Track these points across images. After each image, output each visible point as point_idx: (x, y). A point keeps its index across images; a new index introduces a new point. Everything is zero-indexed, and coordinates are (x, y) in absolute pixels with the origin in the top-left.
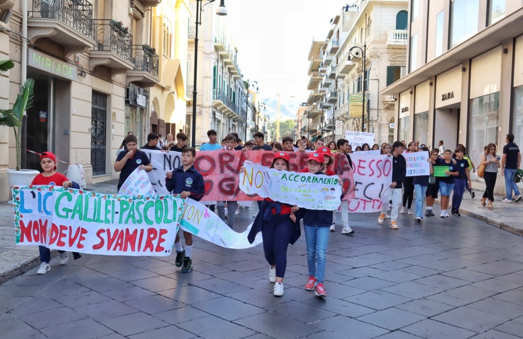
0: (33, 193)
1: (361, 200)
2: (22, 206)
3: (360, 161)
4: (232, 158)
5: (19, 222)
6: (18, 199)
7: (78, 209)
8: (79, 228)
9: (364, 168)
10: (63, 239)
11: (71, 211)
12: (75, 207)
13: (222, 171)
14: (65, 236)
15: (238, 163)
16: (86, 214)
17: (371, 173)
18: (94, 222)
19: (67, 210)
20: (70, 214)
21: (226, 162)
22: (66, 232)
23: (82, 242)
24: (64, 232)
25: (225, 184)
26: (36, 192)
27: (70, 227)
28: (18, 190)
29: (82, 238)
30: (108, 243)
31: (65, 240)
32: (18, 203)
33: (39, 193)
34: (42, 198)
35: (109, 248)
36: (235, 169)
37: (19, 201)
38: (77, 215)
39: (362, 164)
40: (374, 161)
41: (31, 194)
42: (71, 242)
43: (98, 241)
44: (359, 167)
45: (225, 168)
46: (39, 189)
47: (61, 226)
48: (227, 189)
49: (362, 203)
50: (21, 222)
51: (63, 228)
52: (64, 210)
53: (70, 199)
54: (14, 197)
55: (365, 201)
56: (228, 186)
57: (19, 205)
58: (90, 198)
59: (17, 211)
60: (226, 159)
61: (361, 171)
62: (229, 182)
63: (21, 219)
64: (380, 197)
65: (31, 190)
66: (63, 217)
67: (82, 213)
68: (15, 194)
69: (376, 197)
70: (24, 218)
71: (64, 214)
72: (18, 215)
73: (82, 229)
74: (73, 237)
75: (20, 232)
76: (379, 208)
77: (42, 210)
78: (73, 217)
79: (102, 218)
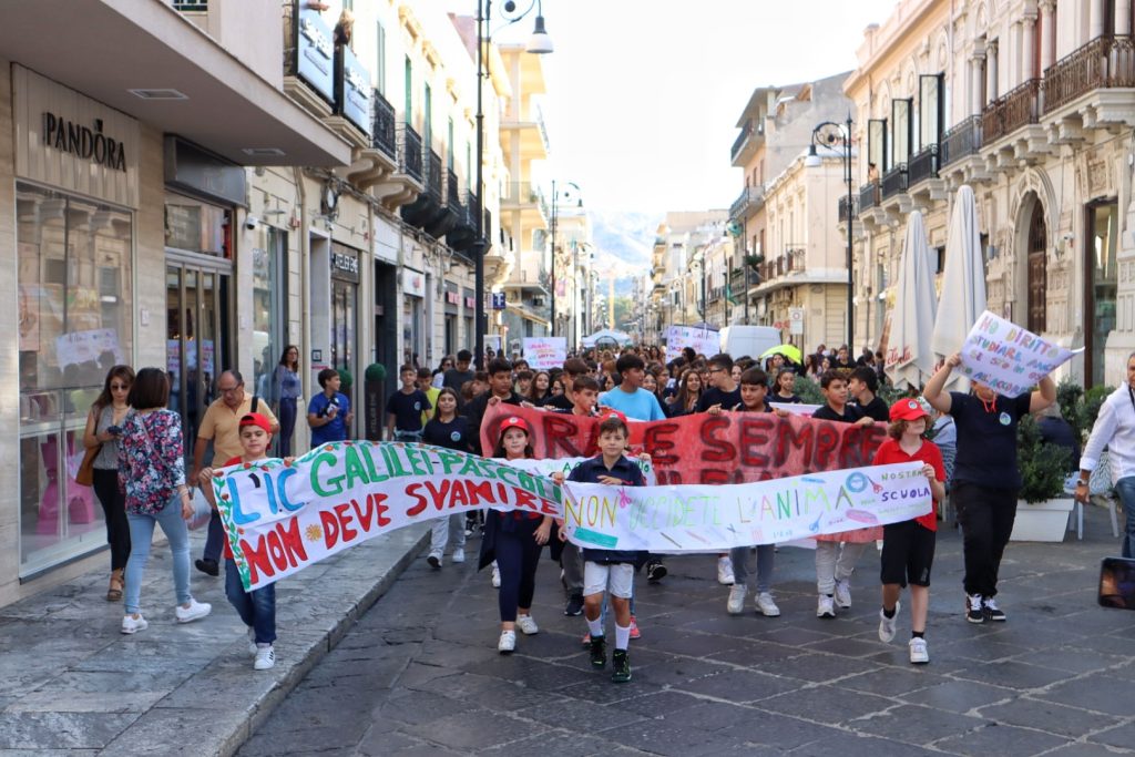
0: (253, 476)
2: (238, 510)
5: (238, 545)
6: (226, 497)
7: (354, 469)
8: (369, 497)
10: (349, 527)
11: (343, 477)
12: (348, 469)
14: (350, 519)
16: (373, 471)
18: (395, 478)
19: (336, 481)
20: (344, 483)
22: (351, 512)
23: (384, 515)
24: (345, 514)
26: (260, 474)
27: (353, 502)
28: (222, 478)
29: (382, 509)
30: (435, 500)
31: (355, 525)
32: (228, 505)
33: (266, 474)
34: (275, 483)
35: (439, 506)
37: (230, 500)
38: (357, 480)
41: (251, 481)
42: (366, 523)
43: (415, 502)
46: (264, 468)
47: (335, 508)
50: (243, 543)
51: (339, 509)
52: (329, 482)
53: (332, 462)
54: (218, 495)
57: (232, 509)
58: (369, 448)
59: (229, 523)
63: (241, 537)
65: (249, 472)
66: (334, 493)
67: (365, 473)
68: (218, 487)
70: (245, 533)
71: (334, 487)
72: (233, 530)
73: (376, 495)
74: (364, 513)
75: (247, 565)
77: (280, 506)
78: (350, 485)
79: (407, 467)
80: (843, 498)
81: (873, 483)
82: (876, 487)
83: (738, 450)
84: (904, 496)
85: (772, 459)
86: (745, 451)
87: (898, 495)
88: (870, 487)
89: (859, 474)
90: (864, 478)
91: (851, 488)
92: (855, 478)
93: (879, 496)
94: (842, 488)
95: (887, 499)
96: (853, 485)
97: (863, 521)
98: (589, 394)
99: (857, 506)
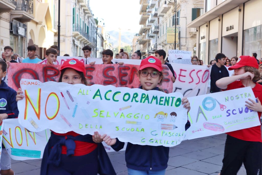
3: (181, 70)
9: (185, 76)
17: (191, 80)
40: (194, 70)
44: (180, 75)
61: (182, 79)
80: (201, 114)
81: (220, 104)
82: (222, 106)
83: (118, 79)
84: (241, 112)
85: (128, 82)
86: (121, 79)
87: (237, 112)
88: (218, 106)
89: (210, 98)
90: (213, 100)
91: (205, 108)
92: (208, 101)
93: (224, 113)
94: (200, 107)
95: (229, 114)
96: (207, 106)
97: (214, 130)
98: (53, 56)
99: (210, 120)
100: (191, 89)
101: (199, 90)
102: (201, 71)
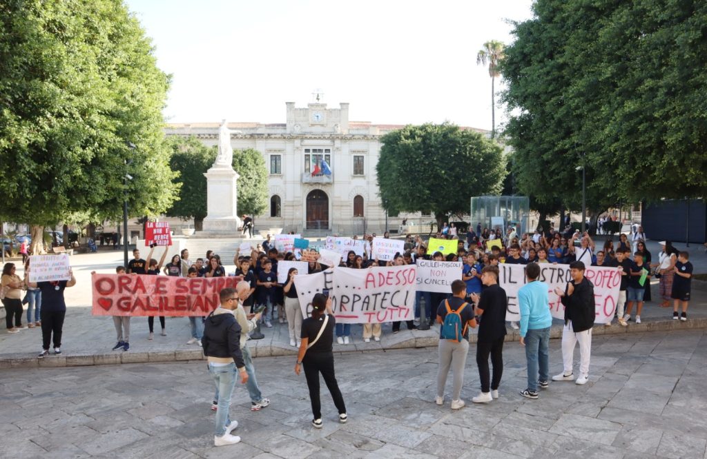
1: (389, 309)
3: (389, 273)
4: (130, 281)
13: (121, 291)
15: (134, 286)
17: (397, 281)
21: (125, 284)
25: (123, 302)
36: (132, 289)
39: (391, 275)
44: (388, 278)
45: (124, 289)
48: (125, 306)
49: (389, 312)
55: (392, 310)
56: (125, 304)
60: (124, 281)
61: (390, 281)
62: (127, 301)
64: (405, 304)
69: (401, 304)
76: (405, 317)
100: (399, 291)
101: (407, 292)
102: (406, 270)
